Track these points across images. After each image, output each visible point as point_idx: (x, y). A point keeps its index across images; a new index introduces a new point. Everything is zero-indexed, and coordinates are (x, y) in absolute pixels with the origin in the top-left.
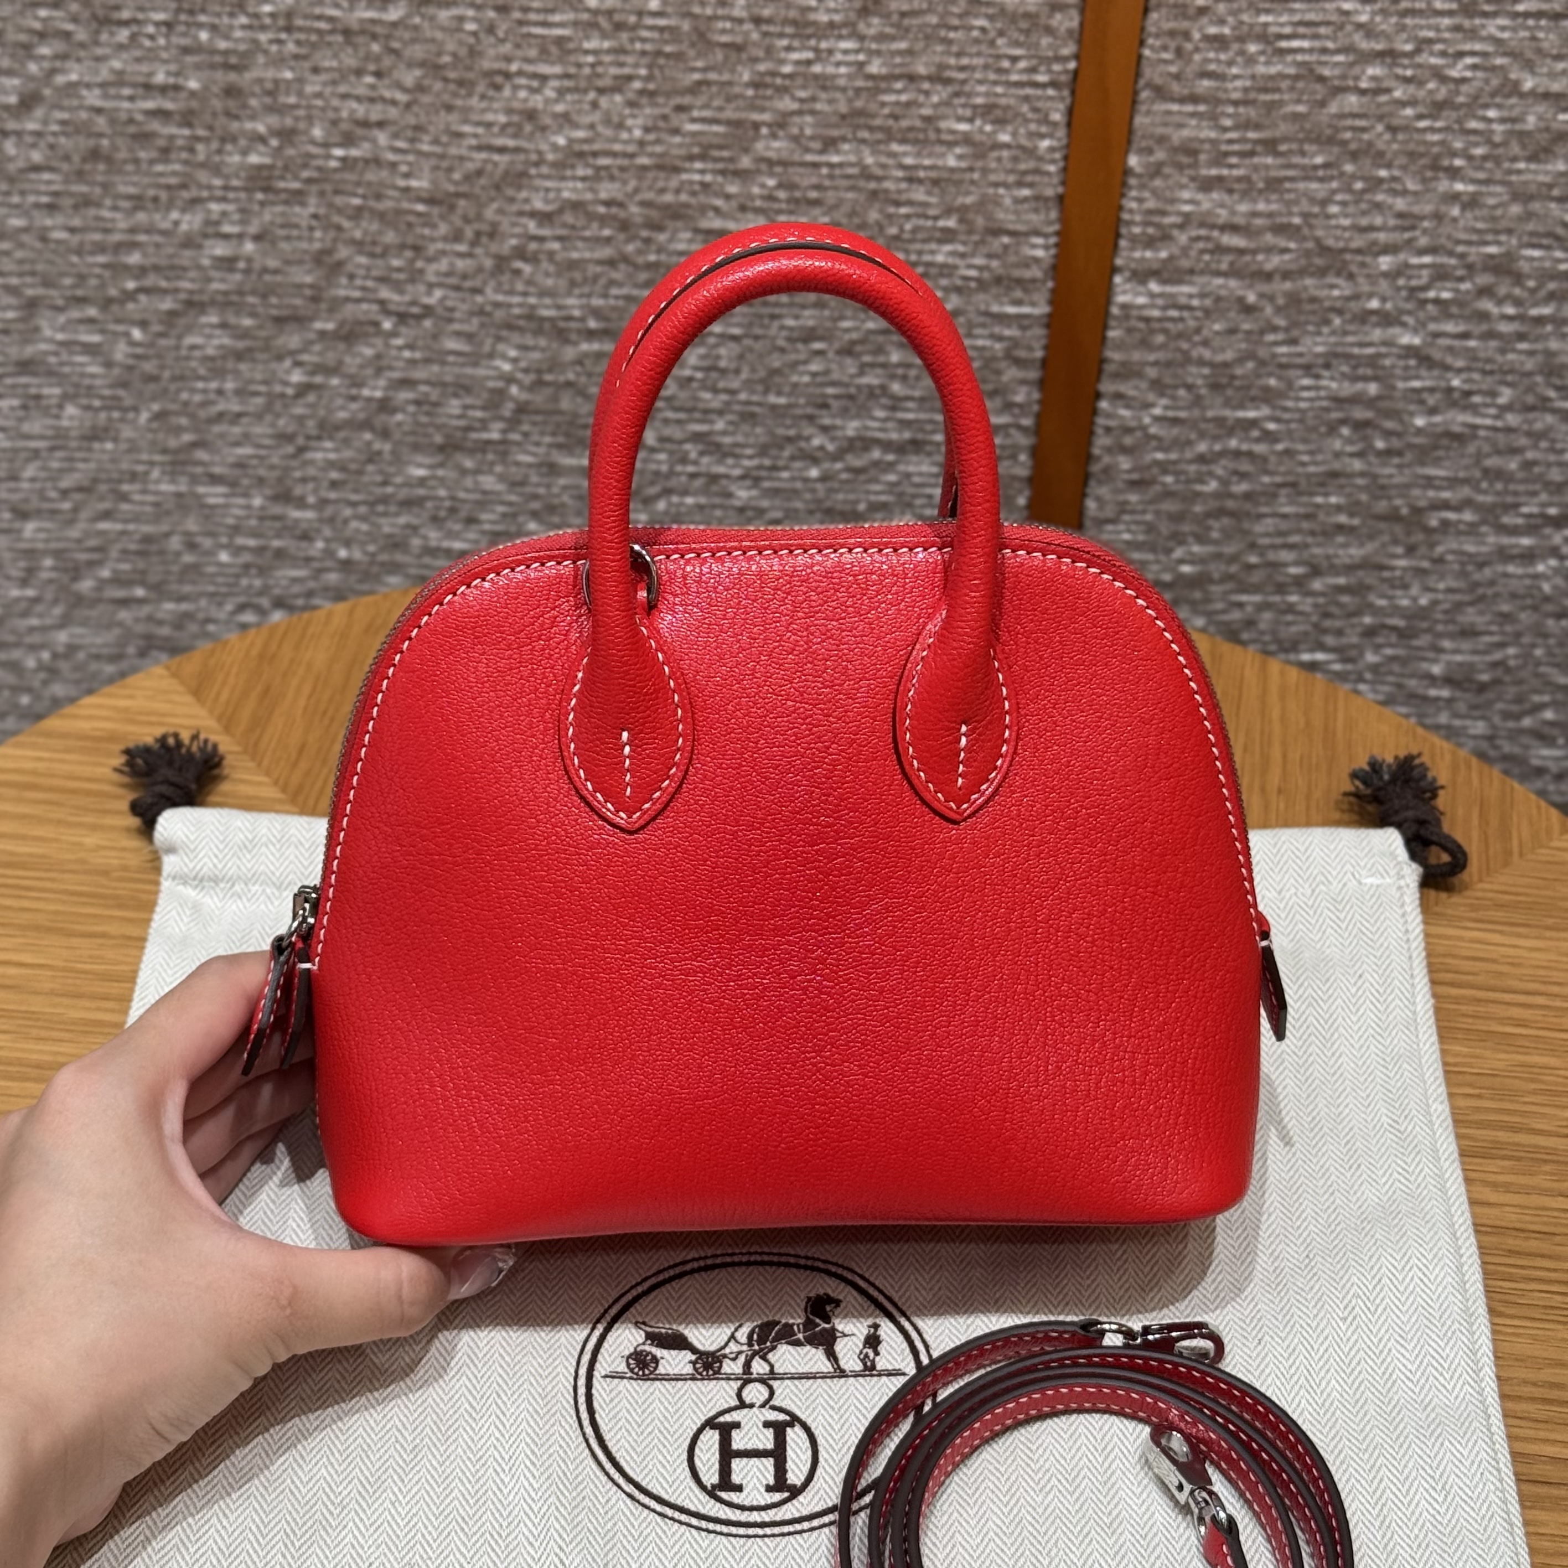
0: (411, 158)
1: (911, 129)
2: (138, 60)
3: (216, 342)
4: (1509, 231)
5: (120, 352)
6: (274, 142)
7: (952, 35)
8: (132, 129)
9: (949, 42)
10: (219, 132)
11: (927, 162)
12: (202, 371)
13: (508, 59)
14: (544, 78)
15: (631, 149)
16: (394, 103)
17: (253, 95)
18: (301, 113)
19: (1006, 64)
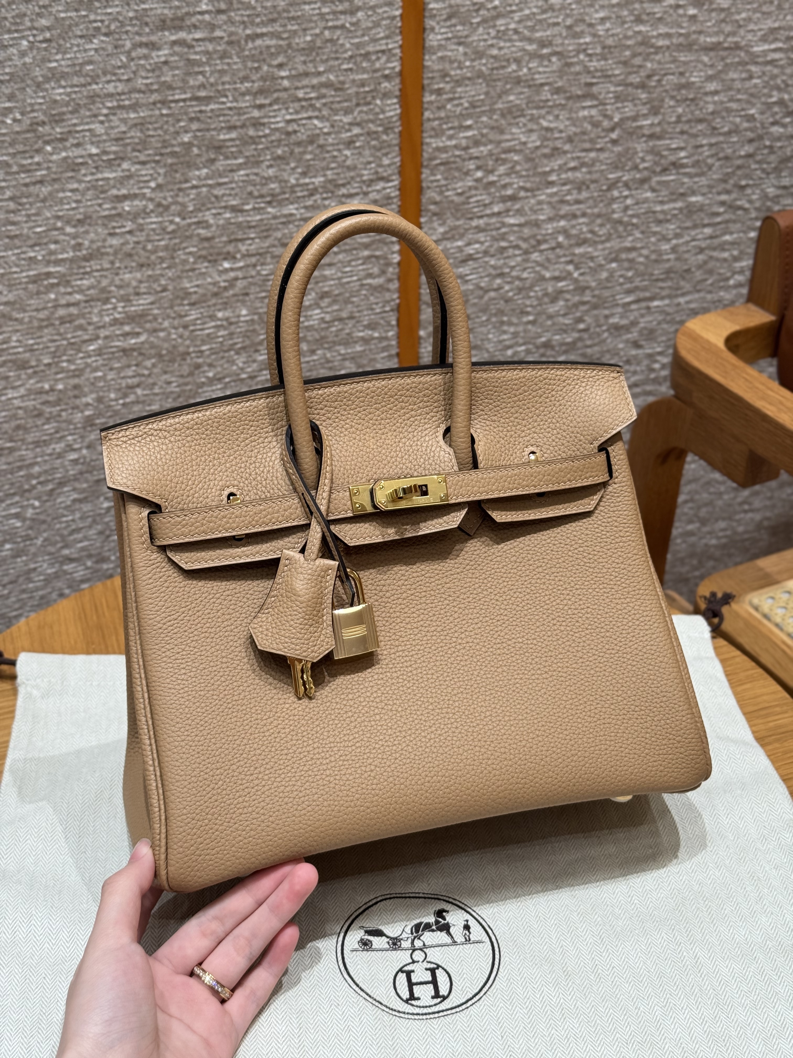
0: (152, 397)
1: (342, 339)
2: (38, 382)
3: (72, 498)
4: (548, 331)
5: (30, 513)
6: (95, 404)
7: (355, 299)
8: (36, 413)
9: (353, 302)
10: (71, 405)
11: (349, 351)
12: (65, 513)
13: (188, 347)
14: (202, 352)
15: (239, 371)
16: (143, 375)
17: (85, 386)
18: (105, 389)
19: (374, 306)
